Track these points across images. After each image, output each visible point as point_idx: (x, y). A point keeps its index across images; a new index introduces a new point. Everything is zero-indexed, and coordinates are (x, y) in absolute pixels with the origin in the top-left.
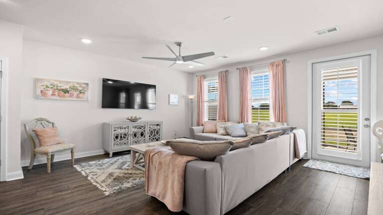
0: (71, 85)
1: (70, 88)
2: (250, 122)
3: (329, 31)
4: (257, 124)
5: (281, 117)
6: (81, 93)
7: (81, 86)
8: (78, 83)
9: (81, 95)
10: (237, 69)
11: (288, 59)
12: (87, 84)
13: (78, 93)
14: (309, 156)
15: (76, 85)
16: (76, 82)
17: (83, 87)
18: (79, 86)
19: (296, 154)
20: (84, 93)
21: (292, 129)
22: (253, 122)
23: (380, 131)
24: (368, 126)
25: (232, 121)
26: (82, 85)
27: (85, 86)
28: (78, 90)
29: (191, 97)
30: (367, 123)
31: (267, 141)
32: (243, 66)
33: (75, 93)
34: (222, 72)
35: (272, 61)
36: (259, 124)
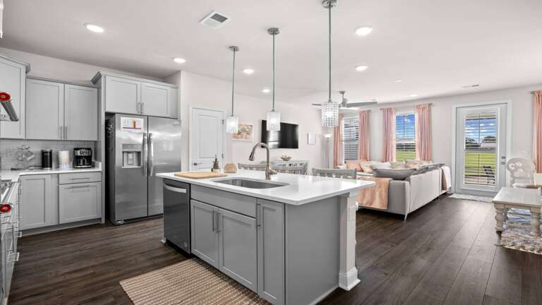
0: (243, 127)
1: (242, 130)
2: (394, 161)
3: (473, 86)
4: (404, 162)
5: (427, 156)
9: (248, 136)
10: (381, 109)
11: (433, 102)
12: (252, 126)
13: (247, 134)
14: (453, 191)
16: (245, 125)
17: (249, 129)
18: (247, 128)
19: (443, 187)
20: (250, 134)
21: (441, 165)
22: (398, 161)
23: (512, 166)
24: (504, 163)
25: (374, 160)
27: (250, 127)
28: (246, 131)
29: (327, 136)
30: (503, 160)
31: (428, 173)
32: (389, 107)
34: (364, 112)
35: (417, 104)
36: (406, 162)
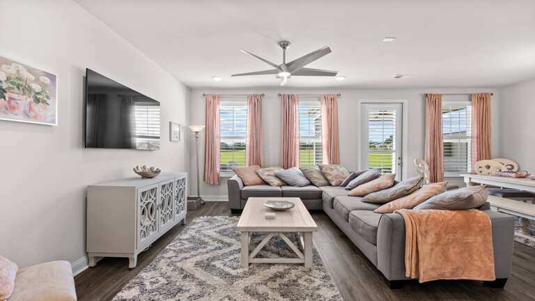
0: (12, 70)
1: (8, 79)
6: (37, 101)
7: (37, 81)
8: (30, 70)
9: (38, 108)
12: (52, 78)
13: (32, 99)
15: (25, 74)
16: (26, 67)
17: (43, 85)
18: (33, 78)
20: (44, 102)
26: (43, 78)
27: (48, 81)
28: (30, 90)
29: (196, 128)
33: (23, 101)
